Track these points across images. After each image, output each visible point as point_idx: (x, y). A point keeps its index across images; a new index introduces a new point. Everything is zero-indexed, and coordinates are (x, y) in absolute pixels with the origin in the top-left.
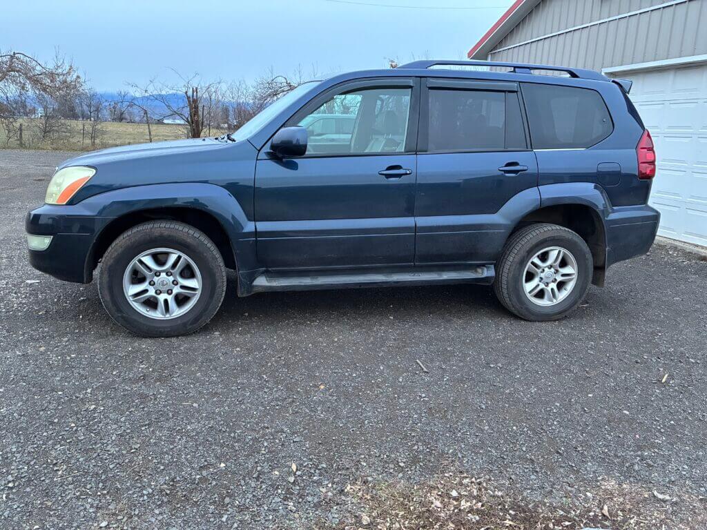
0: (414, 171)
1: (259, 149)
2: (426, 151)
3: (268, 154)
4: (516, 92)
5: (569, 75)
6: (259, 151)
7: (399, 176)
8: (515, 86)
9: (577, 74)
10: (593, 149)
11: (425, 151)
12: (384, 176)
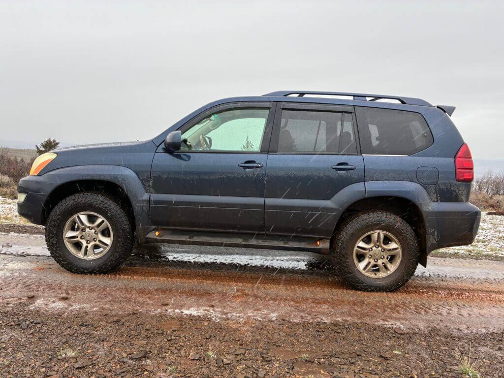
0: (264, 165)
1: (157, 145)
2: (276, 152)
3: (163, 149)
4: (351, 113)
5: (399, 102)
6: (158, 147)
7: (252, 167)
8: (350, 109)
9: (406, 102)
10: (413, 156)
11: (274, 152)
12: (242, 168)
